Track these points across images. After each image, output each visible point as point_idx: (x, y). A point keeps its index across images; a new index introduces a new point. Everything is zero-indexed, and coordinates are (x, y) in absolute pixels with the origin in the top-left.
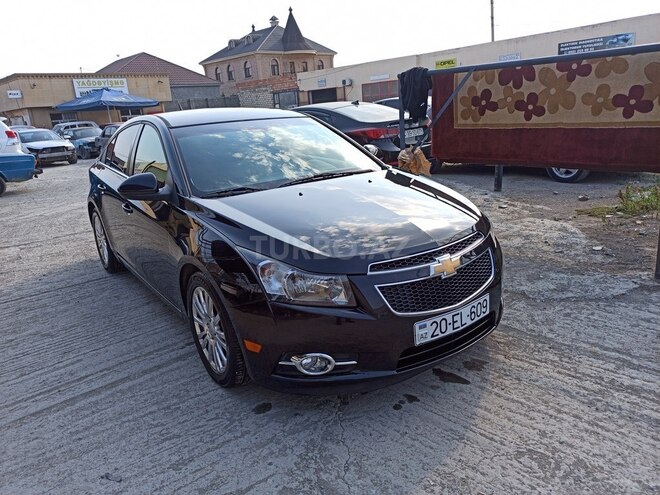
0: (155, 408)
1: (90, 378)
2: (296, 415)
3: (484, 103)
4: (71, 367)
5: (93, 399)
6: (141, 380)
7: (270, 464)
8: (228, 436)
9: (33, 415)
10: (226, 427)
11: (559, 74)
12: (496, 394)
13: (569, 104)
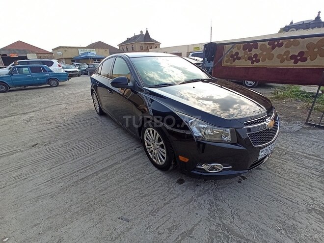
0: (133, 179)
1: (102, 162)
2: (197, 185)
3: (235, 57)
4: (93, 156)
5: (105, 173)
6: (123, 164)
7: (197, 214)
8: (171, 197)
9: (81, 180)
10: (168, 191)
11: (268, 46)
12: (278, 176)
13: (271, 57)
